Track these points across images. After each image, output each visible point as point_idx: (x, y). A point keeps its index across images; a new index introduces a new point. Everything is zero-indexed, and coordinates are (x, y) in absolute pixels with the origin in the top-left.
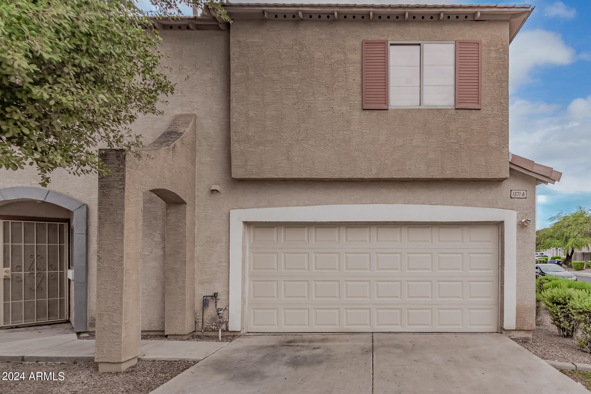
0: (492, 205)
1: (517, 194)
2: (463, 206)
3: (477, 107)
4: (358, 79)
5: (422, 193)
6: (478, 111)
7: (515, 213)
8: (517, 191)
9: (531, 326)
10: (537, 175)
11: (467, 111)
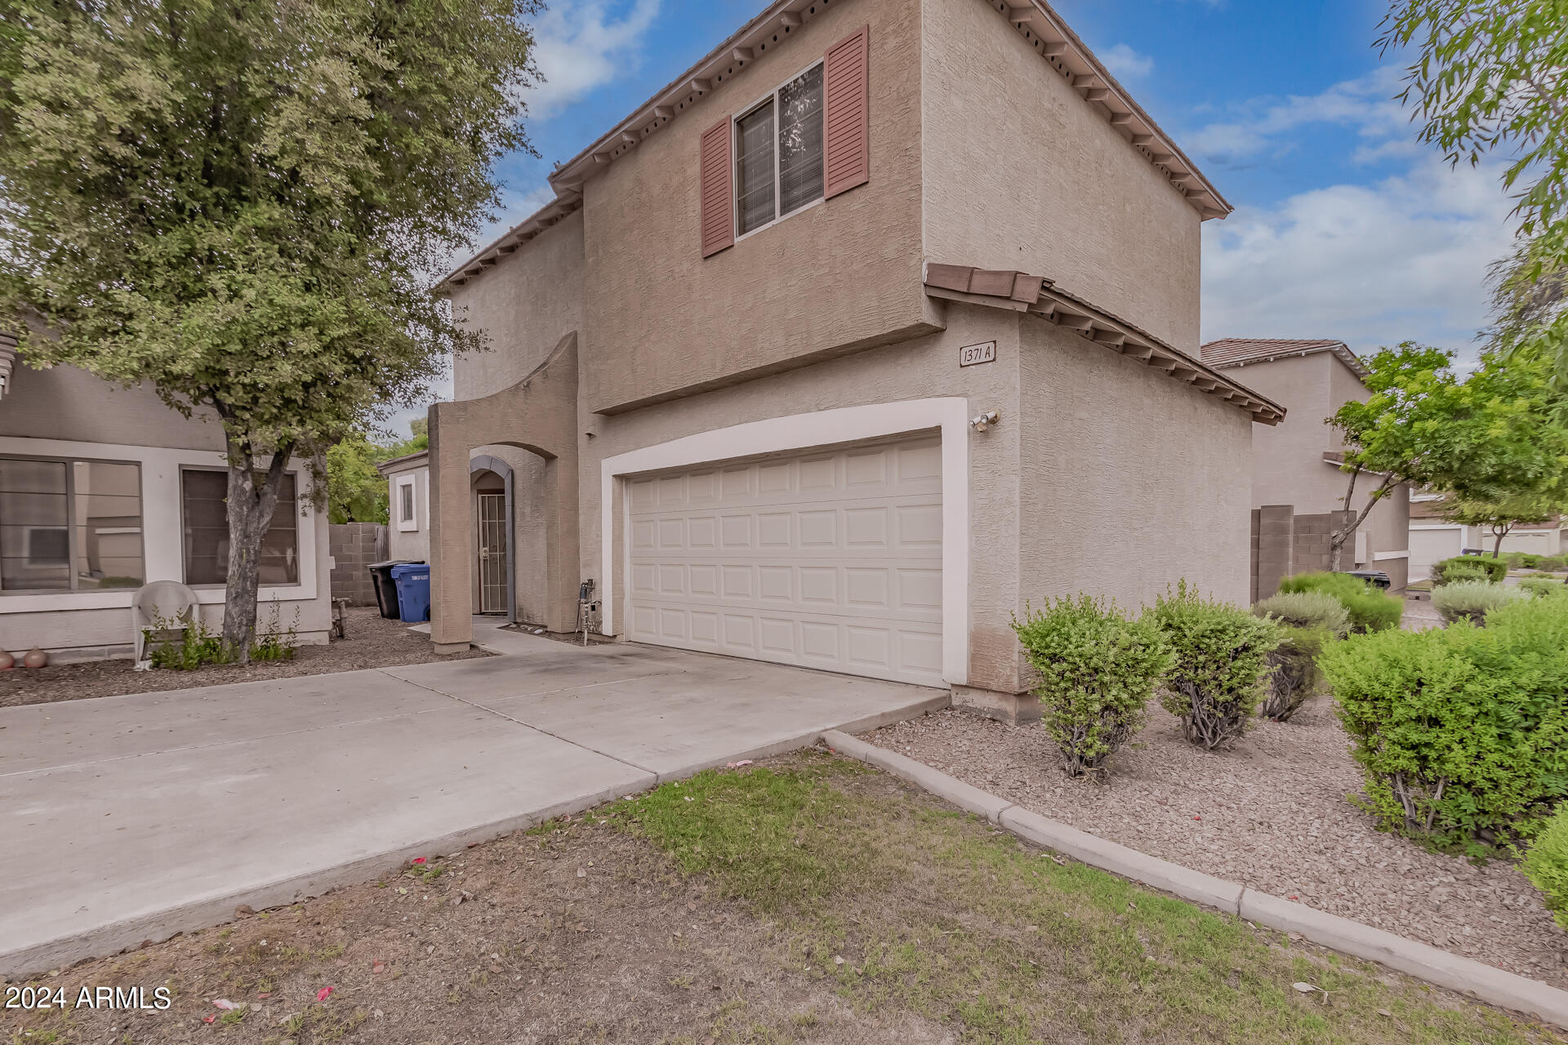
0: (923, 392)
1: (974, 354)
2: (872, 403)
3: (860, 179)
4: (698, 206)
5: (809, 390)
6: (863, 189)
7: (962, 402)
8: (972, 348)
9: (1008, 682)
10: (985, 299)
11: (846, 196)
